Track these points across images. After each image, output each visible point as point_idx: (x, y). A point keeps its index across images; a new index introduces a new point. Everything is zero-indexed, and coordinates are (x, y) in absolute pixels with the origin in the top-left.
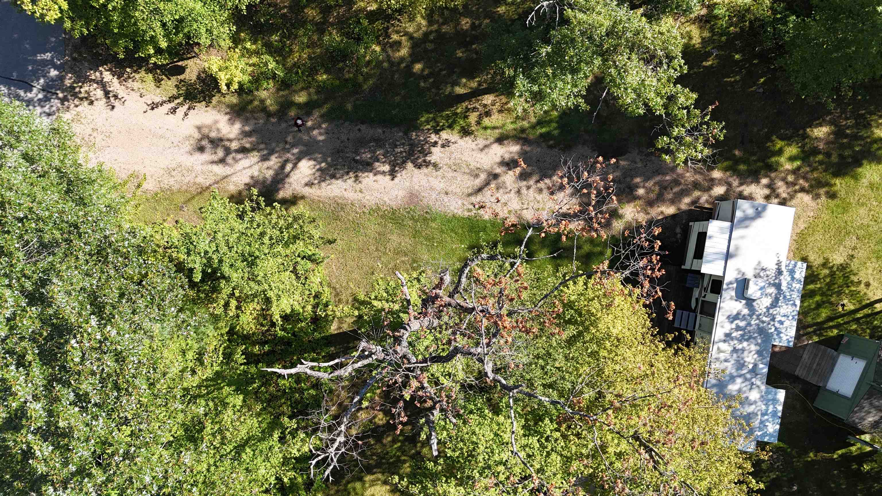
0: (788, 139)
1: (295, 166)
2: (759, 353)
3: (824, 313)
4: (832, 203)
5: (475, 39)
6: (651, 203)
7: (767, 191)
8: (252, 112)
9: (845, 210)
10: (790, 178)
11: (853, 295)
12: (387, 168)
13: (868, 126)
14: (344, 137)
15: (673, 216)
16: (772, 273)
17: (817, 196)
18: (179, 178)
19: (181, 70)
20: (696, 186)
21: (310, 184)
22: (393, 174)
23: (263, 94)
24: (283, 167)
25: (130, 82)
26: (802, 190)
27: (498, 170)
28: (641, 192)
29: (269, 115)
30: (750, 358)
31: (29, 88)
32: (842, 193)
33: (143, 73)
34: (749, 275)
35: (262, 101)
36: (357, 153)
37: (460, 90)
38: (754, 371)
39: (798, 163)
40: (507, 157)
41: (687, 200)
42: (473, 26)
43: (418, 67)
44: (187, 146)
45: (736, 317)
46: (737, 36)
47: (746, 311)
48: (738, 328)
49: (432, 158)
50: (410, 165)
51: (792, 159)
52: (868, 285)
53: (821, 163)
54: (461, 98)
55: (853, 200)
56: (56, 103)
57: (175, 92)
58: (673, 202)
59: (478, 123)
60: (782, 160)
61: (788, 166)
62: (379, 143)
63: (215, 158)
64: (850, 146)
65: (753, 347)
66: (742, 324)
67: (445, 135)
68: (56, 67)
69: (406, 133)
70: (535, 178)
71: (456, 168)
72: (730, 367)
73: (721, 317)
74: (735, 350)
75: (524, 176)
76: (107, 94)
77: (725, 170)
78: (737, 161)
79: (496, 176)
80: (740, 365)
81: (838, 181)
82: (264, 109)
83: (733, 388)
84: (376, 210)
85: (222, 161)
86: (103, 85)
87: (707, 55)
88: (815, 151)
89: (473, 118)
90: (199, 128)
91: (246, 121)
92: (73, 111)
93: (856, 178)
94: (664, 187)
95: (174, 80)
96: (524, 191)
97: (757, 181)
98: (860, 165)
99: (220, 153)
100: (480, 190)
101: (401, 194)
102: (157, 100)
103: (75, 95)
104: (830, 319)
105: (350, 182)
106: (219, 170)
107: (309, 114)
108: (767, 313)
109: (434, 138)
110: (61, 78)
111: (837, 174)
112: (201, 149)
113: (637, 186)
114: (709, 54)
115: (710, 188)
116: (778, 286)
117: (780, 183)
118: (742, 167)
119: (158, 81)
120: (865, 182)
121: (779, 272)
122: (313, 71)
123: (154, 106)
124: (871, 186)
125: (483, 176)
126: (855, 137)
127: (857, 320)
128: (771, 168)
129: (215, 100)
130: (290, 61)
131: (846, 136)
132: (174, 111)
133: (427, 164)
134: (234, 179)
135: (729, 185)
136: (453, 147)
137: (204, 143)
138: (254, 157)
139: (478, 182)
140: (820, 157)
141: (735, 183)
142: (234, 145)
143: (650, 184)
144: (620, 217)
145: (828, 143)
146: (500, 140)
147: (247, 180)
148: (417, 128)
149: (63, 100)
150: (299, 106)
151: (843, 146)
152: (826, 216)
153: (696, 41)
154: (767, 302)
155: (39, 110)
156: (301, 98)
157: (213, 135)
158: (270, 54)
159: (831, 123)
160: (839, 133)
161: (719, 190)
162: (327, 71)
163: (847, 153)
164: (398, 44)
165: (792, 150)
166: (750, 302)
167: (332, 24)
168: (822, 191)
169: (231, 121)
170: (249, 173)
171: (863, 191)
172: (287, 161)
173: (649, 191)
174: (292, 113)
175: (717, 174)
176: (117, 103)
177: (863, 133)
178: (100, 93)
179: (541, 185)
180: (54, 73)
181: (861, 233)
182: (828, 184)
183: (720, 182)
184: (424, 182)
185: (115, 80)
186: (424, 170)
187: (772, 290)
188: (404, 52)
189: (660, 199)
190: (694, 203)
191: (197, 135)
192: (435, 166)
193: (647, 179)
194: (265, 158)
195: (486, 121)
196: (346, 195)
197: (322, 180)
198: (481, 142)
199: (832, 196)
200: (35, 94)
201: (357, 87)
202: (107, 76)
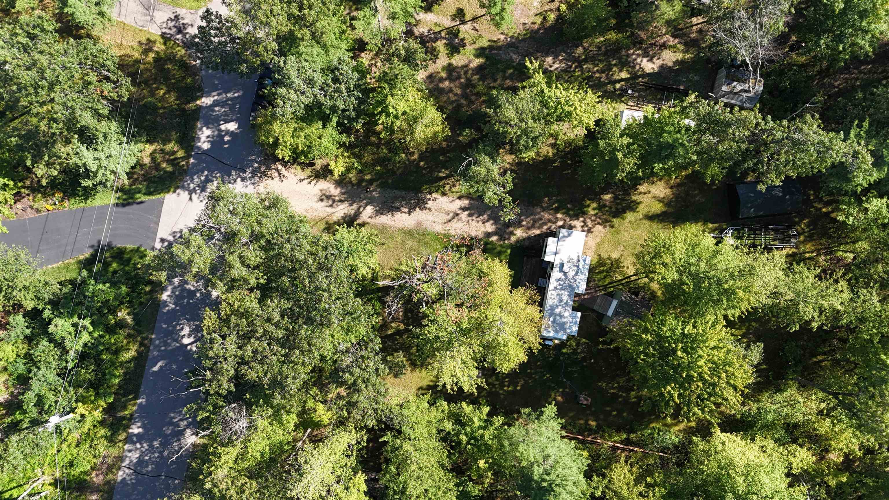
0: (592, 200)
1: (364, 208)
2: (569, 296)
3: (607, 281)
4: (612, 230)
5: (448, 152)
6: (529, 228)
7: (582, 224)
8: (345, 184)
9: (618, 233)
10: (593, 218)
11: (621, 272)
12: (406, 210)
13: (629, 195)
14: (387, 196)
15: (539, 235)
16: (575, 260)
17: (605, 227)
18: (311, 214)
19: (314, 164)
20: (550, 221)
21: (371, 217)
22: (409, 213)
23: (351, 175)
24: (359, 209)
25: (290, 170)
26: (599, 223)
27: (458, 212)
28: (524, 223)
29: (353, 185)
30: (565, 298)
31: (245, 172)
32: (617, 226)
33: (295, 165)
34: (565, 262)
35: (350, 179)
36: (393, 203)
37: (441, 175)
38: (566, 304)
39: (597, 211)
40: (463, 206)
41: (545, 227)
42: (448, 146)
43: (422, 163)
44: (316, 199)
45: (559, 280)
46: (569, 153)
47: (563, 277)
48: (560, 285)
49: (428, 206)
50: (417, 209)
51: (594, 209)
52: (628, 268)
53: (607, 211)
54: (442, 179)
55: (622, 228)
56: (257, 179)
57: (310, 174)
58: (539, 228)
59: (450, 190)
60: (590, 209)
61: (592, 212)
62: (404, 199)
63: (328, 204)
64: (621, 204)
65: (566, 293)
66: (562, 283)
67: (434, 195)
68: (257, 162)
69: (416, 194)
70: (476, 216)
71: (439, 210)
72: (556, 301)
73: (552, 280)
74: (558, 294)
75: (470, 215)
76: (280, 174)
77: (563, 214)
78: (569, 210)
79: (457, 215)
80: (561, 301)
81: (615, 220)
82: (351, 182)
83: (557, 311)
84: (401, 230)
85: (331, 206)
86: (278, 171)
87: (555, 161)
88: (605, 206)
89: (447, 187)
90: (321, 190)
91: (342, 188)
92: (265, 182)
93: (623, 218)
94: (535, 221)
95: (310, 169)
96: (470, 222)
97: (578, 219)
98: (625, 213)
99: (330, 202)
100: (450, 221)
101: (413, 222)
102: (302, 178)
103: (266, 175)
104: (610, 283)
105: (390, 216)
106: (330, 210)
107: (371, 184)
108: (573, 278)
109: (429, 196)
110: (259, 168)
111: (614, 217)
112: (322, 200)
113: (522, 221)
114: (556, 161)
115: (556, 222)
116: (578, 266)
117: (588, 220)
118: (571, 213)
119: (303, 169)
120: (627, 220)
121: (579, 260)
122: (374, 165)
123: (301, 181)
124: (630, 222)
125: (451, 215)
126: (623, 200)
127: (623, 284)
128: (584, 213)
129: (328, 178)
130: (363, 161)
131: (619, 199)
132: (310, 183)
133: (426, 208)
134: (336, 214)
135: (565, 220)
136: (437, 201)
137: (323, 197)
138: (346, 204)
139: (449, 217)
140: (607, 209)
141: (568, 219)
142: (337, 198)
143: (529, 219)
144: (515, 235)
145: (611, 202)
146: (460, 198)
147: (343, 215)
148: (421, 192)
149: (260, 177)
150: (367, 181)
151: (617, 204)
152: (609, 236)
153: (550, 154)
154: (573, 273)
155: (249, 182)
156: (368, 177)
157: (327, 194)
158: (355, 158)
159: (612, 193)
160: (616, 198)
161: (560, 223)
162: (380, 166)
163: (619, 207)
164: (413, 153)
165: (594, 205)
166: (565, 274)
167: (383, 144)
168: (608, 224)
169: (336, 188)
170: (343, 211)
171: (626, 224)
172: (361, 206)
173: (528, 223)
174: (364, 184)
175: (559, 216)
176: (284, 179)
177: (627, 198)
178: (276, 174)
179: (478, 219)
180: (256, 165)
181: (625, 244)
182: (610, 221)
183: (561, 219)
184: (424, 217)
185: (283, 169)
186: (424, 211)
187: (576, 268)
188: (416, 157)
189: (533, 227)
190: (549, 229)
191: (320, 194)
192: (429, 209)
193: (527, 218)
194: (351, 205)
195: (453, 189)
196: (388, 222)
197: (377, 215)
198: (451, 199)
199: (612, 227)
200: (248, 175)
201: (394, 173)
202: (280, 167)
